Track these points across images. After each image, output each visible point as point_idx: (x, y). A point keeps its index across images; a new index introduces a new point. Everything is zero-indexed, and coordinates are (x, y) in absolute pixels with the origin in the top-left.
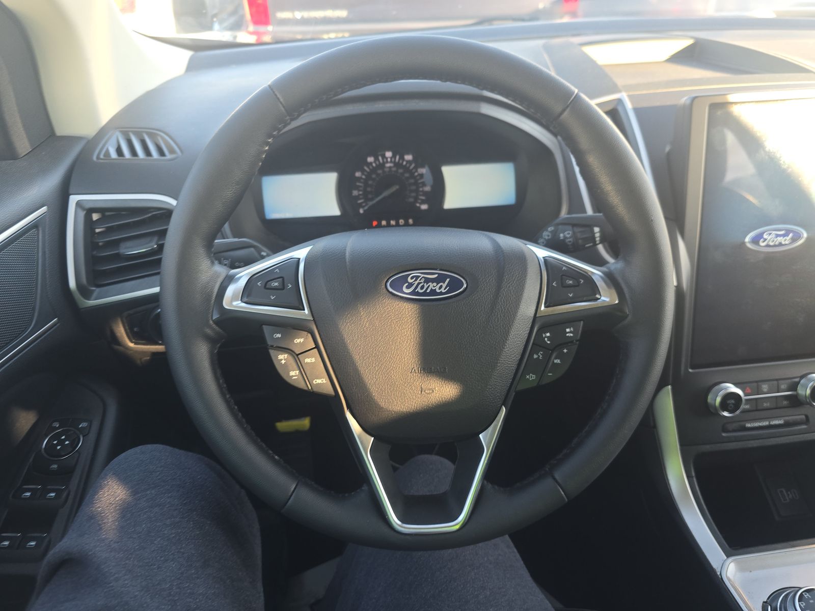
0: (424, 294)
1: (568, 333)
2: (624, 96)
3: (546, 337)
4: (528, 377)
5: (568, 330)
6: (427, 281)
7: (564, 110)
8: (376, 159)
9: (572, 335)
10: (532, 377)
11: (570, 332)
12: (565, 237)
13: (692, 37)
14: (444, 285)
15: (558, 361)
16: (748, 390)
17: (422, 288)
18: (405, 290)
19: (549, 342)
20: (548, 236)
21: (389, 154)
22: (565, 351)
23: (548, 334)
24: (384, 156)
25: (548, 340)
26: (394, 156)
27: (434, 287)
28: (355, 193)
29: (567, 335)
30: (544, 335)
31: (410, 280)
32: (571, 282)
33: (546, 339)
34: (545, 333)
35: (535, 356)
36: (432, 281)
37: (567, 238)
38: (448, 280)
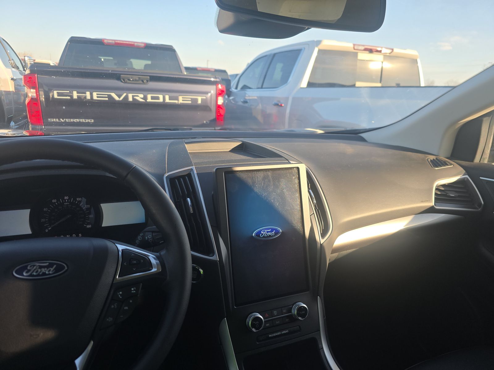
0: (38, 275)
1: (133, 290)
2: (194, 167)
3: (120, 294)
4: (108, 320)
5: (133, 289)
6: (41, 267)
7: (127, 175)
8: (58, 200)
9: (135, 292)
10: (110, 319)
11: (134, 290)
12: (148, 238)
13: (242, 141)
14: (52, 269)
15: (126, 308)
16: (267, 315)
17: (37, 272)
18: (25, 274)
19: (121, 297)
20: (141, 238)
21: (66, 198)
22: (131, 301)
23: (121, 293)
24: (63, 199)
25: (120, 296)
26: (70, 198)
27: (45, 270)
28: (43, 220)
29: (132, 292)
30: (118, 294)
31: (29, 268)
32: (135, 262)
33: (119, 296)
34: (119, 292)
35: (113, 306)
36: (44, 267)
37: (149, 239)
38: (55, 266)
